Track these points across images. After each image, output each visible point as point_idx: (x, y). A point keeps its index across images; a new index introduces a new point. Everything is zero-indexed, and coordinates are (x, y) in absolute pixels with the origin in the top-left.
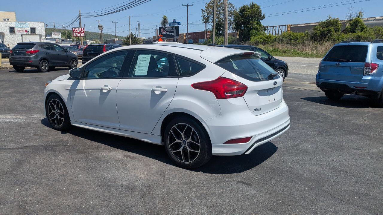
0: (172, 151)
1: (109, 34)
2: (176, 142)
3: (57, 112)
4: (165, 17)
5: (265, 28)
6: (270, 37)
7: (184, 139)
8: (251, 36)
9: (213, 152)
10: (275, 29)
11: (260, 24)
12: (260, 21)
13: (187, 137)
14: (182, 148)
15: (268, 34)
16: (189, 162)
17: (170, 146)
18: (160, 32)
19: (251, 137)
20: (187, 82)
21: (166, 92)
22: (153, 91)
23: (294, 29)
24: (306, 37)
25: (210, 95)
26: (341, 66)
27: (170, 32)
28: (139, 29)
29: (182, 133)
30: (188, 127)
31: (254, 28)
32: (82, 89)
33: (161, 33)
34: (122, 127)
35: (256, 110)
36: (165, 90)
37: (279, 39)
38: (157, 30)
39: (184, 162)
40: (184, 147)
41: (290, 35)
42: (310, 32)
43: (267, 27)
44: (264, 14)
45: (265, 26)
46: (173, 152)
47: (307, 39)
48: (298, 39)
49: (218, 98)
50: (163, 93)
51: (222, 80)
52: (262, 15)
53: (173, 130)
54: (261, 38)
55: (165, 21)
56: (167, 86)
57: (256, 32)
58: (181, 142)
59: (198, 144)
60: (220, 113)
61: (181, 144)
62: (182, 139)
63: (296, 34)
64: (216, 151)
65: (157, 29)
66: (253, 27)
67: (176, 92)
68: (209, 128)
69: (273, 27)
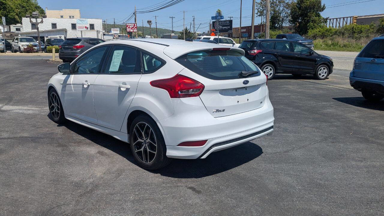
0: (136, 150)
1: (167, 30)
2: (138, 141)
3: (55, 104)
4: (219, 10)
5: (325, 20)
6: (331, 29)
7: (145, 139)
8: (308, 29)
9: (167, 154)
10: (339, 21)
11: (319, 16)
12: (320, 13)
13: (147, 136)
14: (143, 148)
15: (328, 27)
16: (148, 163)
17: (134, 145)
19: (207, 140)
20: (146, 79)
21: (129, 89)
22: (120, 88)
23: (360, 21)
24: (372, 30)
25: (165, 93)
27: (223, 26)
28: (194, 24)
29: (143, 132)
30: (147, 126)
31: (312, 21)
32: (71, 84)
33: (214, 27)
35: (218, 111)
36: (128, 86)
37: (340, 32)
39: (144, 162)
40: (145, 147)
41: (353, 28)
42: (376, 24)
43: (327, 19)
44: (324, 5)
45: (325, 18)
46: (137, 151)
47: (372, 32)
48: (361, 32)
49: (172, 97)
50: (128, 89)
51: (179, 77)
52: (322, 5)
53: (136, 128)
54: (319, 32)
57: (314, 25)
58: (143, 141)
59: (155, 145)
60: (173, 113)
61: (143, 144)
62: (143, 138)
63: (360, 26)
64: (171, 153)
65: (211, 23)
66: (311, 19)
68: (163, 129)
69: (337, 19)
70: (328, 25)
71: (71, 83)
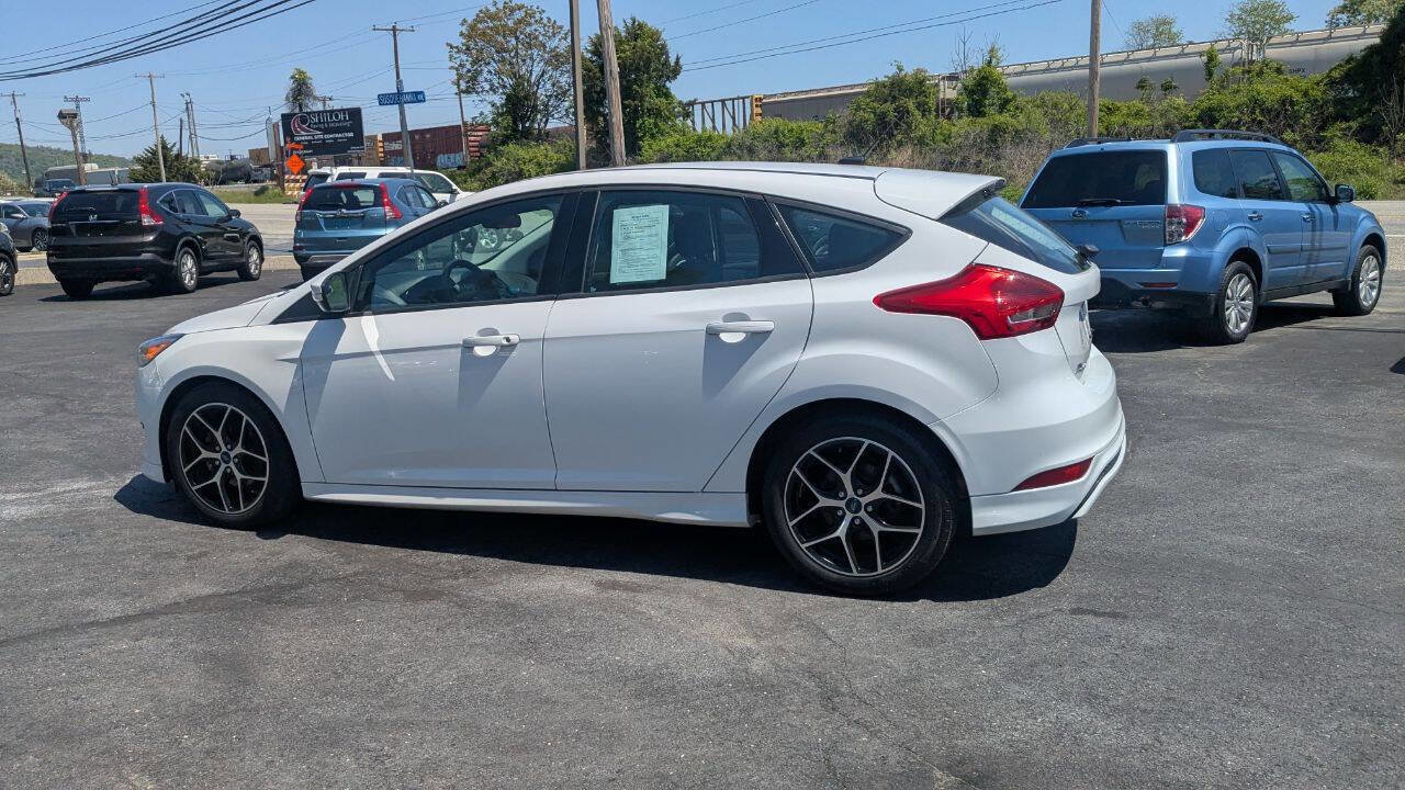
0: (803, 543)
2: (817, 506)
3: (226, 459)
4: (300, 72)
5: (687, 110)
6: (710, 138)
7: (851, 495)
8: (641, 139)
9: (976, 525)
10: (710, 110)
11: (667, 95)
12: (668, 84)
13: (866, 483)
14: (844, 526)
15: (699, 130)
16: (880, 571)
17: (791, 524)
18: (288, 133)
19: (1091, 459)
20: (855, 290)
21: (771, 332)
22: (712, 334)
23: (768, 107)
24: (829, 137)
25: (955, 329)
26: (1092, 218)
27: (326, 131)
28: (192, 123)
29: (845, 471)
30: (871, 448)
31: (649, 110)
33: (292, 136)
34: (565, 479)
35: (1080, 367)
37: (740, 147)
38: (276, 126)
39: (855, 573)
40: (852, 522)
41: (776, 132)
42: (843, 116)
43: (692, 104)
44: (678, 59)
45: (685, 101)
46: (808, 545)
47: (834, 142)
48: (803, 143)
49: (982, 336)
52: (672, 61)
53: (804, 466)
54: (677, 146)
55: (301, 89)
56: (768, 313)
57: (656, 125)
58: (841, 503)
59: (916, 505)
60: (994, 386)
61: (840, 513)
62: (842, 494)
63: (794, 125)
64: (986, 518)
65: (274, 121)
66: (646, 104)
67: (811, 329)
68: (958, 442)
69: (723, 101)
70: (699, 123)
71: (374, 348)
